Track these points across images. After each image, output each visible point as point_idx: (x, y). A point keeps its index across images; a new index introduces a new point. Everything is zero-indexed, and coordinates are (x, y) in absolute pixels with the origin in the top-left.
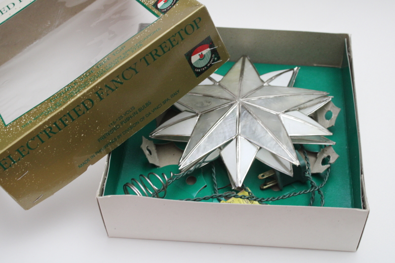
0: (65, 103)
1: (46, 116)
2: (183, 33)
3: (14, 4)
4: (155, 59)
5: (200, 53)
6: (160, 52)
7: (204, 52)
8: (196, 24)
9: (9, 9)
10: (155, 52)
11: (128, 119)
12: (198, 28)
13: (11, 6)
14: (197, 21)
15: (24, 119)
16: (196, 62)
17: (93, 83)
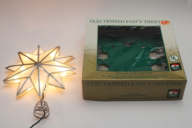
0: (120, 79)
1: (112, 78)
2: (173, 84)
3: (124, 21)
4: (158, 85)
5: (174, 92)
6: (161, 84)
7: (175, 93)
8: (180, 84)
9: (122, 22)
10: (160, 83)
11: (135, 96)
12: (179, 85)
13: (123, 21)
14: (181, 83)
15: (104, 73)
16: (170, 94)
17: (134, 79)
